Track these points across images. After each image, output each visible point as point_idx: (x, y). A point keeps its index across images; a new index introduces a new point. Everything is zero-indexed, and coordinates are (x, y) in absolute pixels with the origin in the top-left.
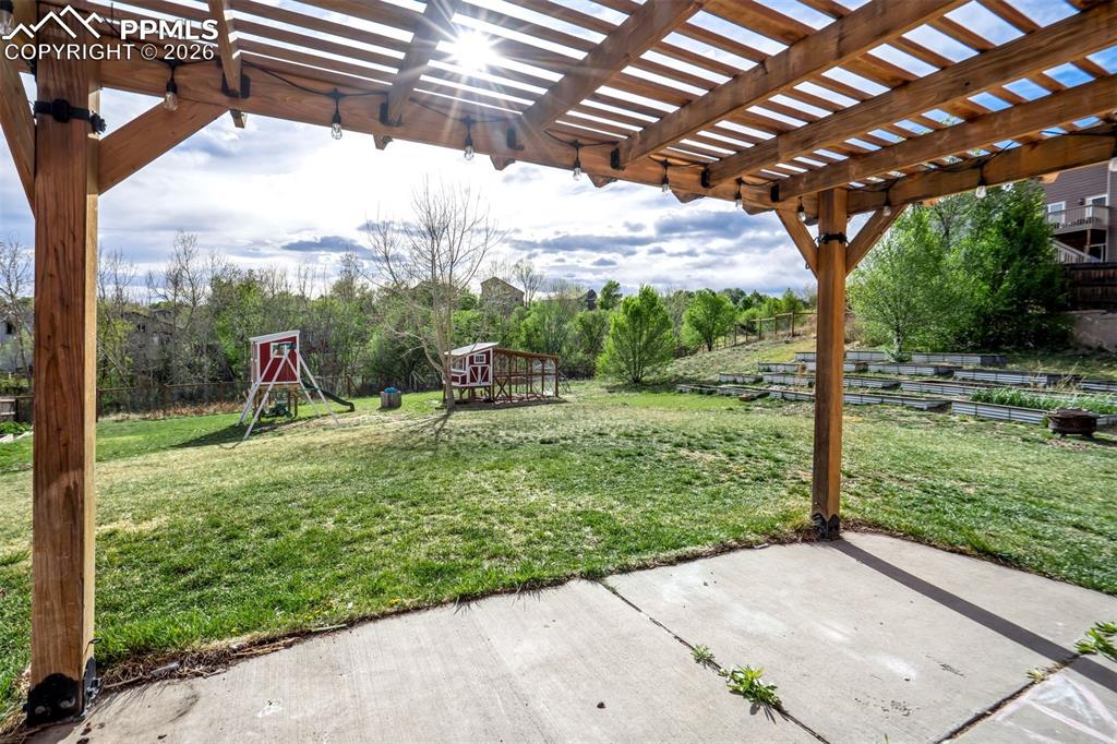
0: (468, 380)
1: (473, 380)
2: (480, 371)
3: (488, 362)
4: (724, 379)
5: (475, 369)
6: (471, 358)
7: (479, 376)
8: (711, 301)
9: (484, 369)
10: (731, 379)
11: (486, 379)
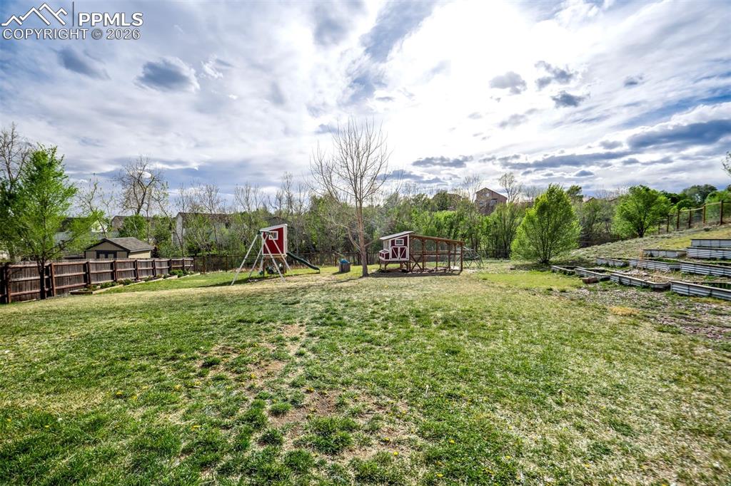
0: (390, 256)
1: (394, 256)
2: (399, 250)
3: (406, 244)
4: (599, 262)
5: (396, 249)
6: (393, 242)
7: (399, 254)
8: (644, 196)
9: (402, 249)
10: (605, 262)
11: (404, 256)
